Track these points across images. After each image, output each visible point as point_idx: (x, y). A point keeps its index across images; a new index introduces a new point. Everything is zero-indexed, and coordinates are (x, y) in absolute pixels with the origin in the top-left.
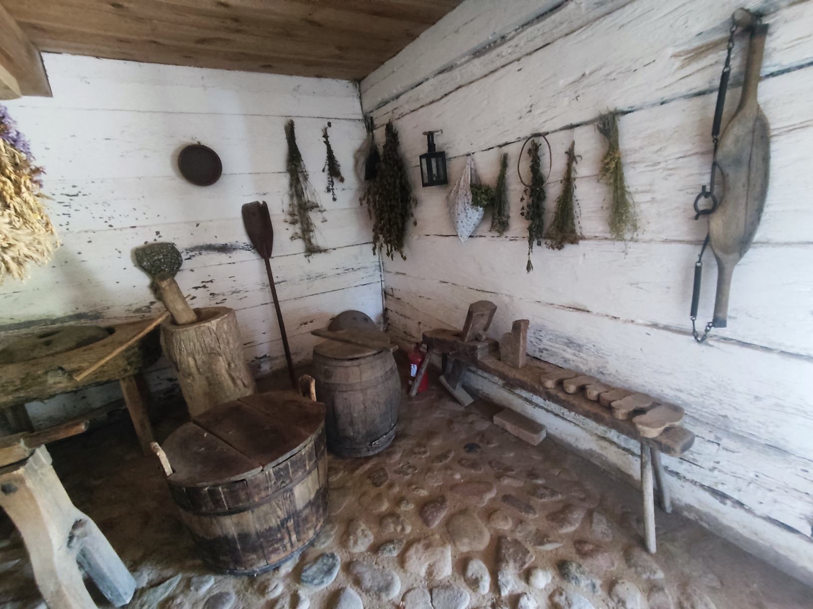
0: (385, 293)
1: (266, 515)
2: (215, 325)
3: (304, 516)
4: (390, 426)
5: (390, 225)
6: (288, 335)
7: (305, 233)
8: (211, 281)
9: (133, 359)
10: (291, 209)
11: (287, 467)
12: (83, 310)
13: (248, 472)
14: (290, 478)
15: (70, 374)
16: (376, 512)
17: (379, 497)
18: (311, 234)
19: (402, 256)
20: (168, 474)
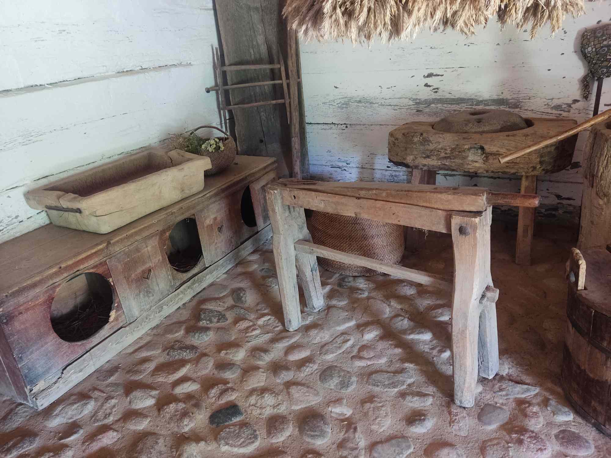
9: (546, 159)
12: (507, 95)
15: (487, 156)
20: (579, 288)
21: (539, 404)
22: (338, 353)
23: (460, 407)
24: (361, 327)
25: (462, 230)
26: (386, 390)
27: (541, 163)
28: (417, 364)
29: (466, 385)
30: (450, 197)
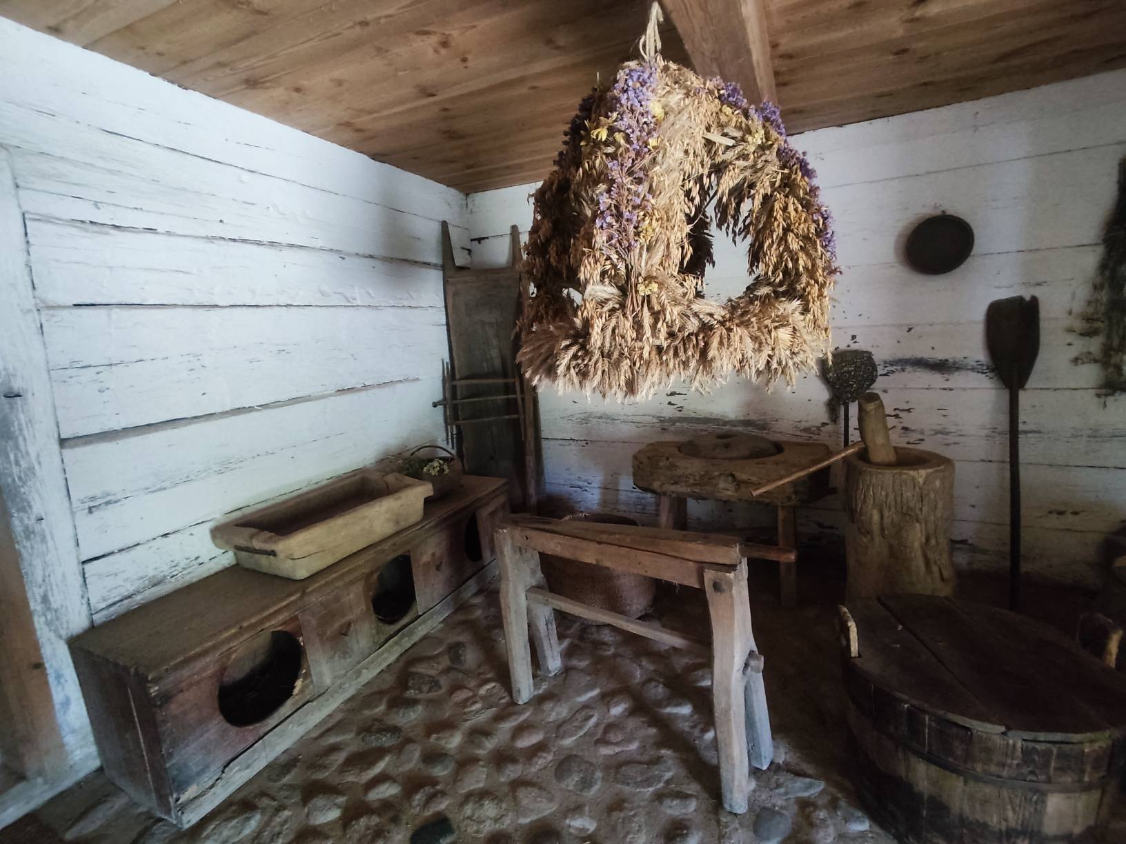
2: (924, 476)
6: (1024, 521)
7: (1112, 353)
8: (909, 410)
9: (801, 489)
10: (1090, 310)
11: (1047, 754)
12: (753, 417)
13: (980, 723)
14: (1047, 773)
15: (739, 484)
20: (853, 655)
21: (825, 807)
22: (578, 736)
23: (730, 813)
24: (607, 698)
25: (717, 587)
26: (638, 790)
27: (795, 492)
28: (675, 751)
29: (736, 783)
30: (701, 547)
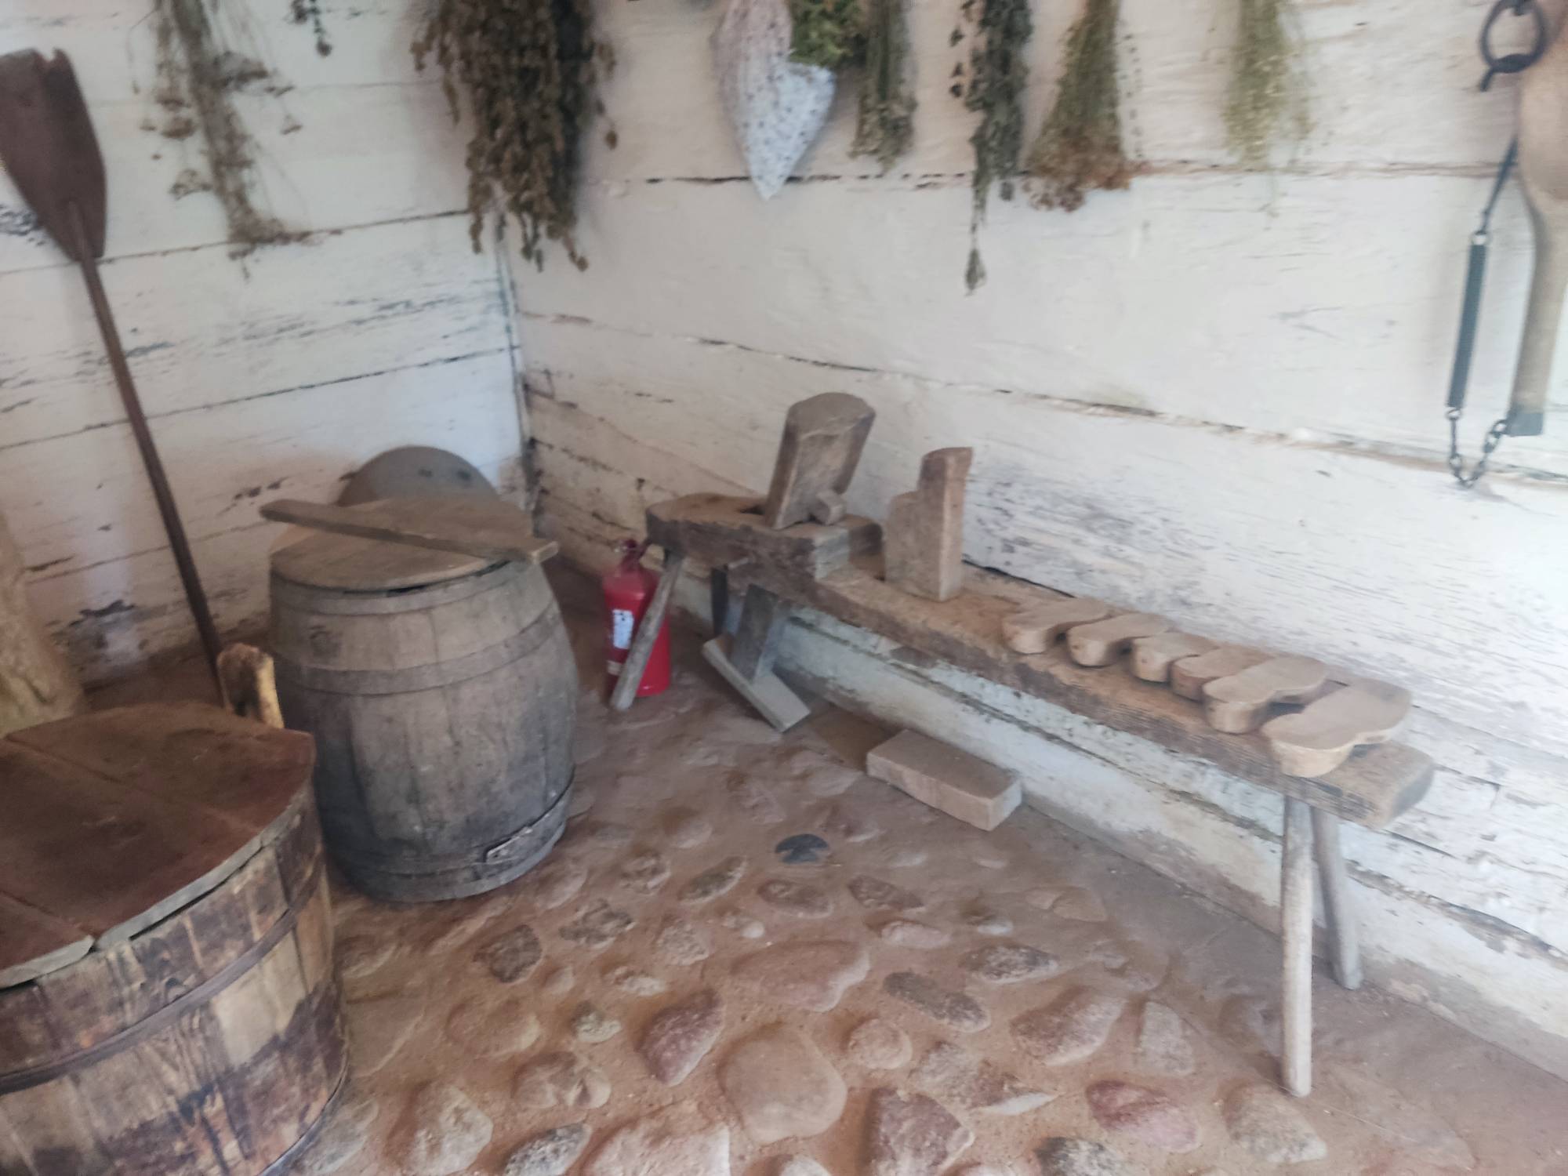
0: (526, 387)
1: (125, 1088)
3: (258, 1083)
4: (545, 797)
5: (527, 145)
6: (191, 531)
7: (223, 169)
10: (165, 83)
11: (180, 936)
13: (44, 958)
14: (195, 968)
16: (502, 1054)
17: (511, 1011)
18: (246, 175)
19: (572, 255)
